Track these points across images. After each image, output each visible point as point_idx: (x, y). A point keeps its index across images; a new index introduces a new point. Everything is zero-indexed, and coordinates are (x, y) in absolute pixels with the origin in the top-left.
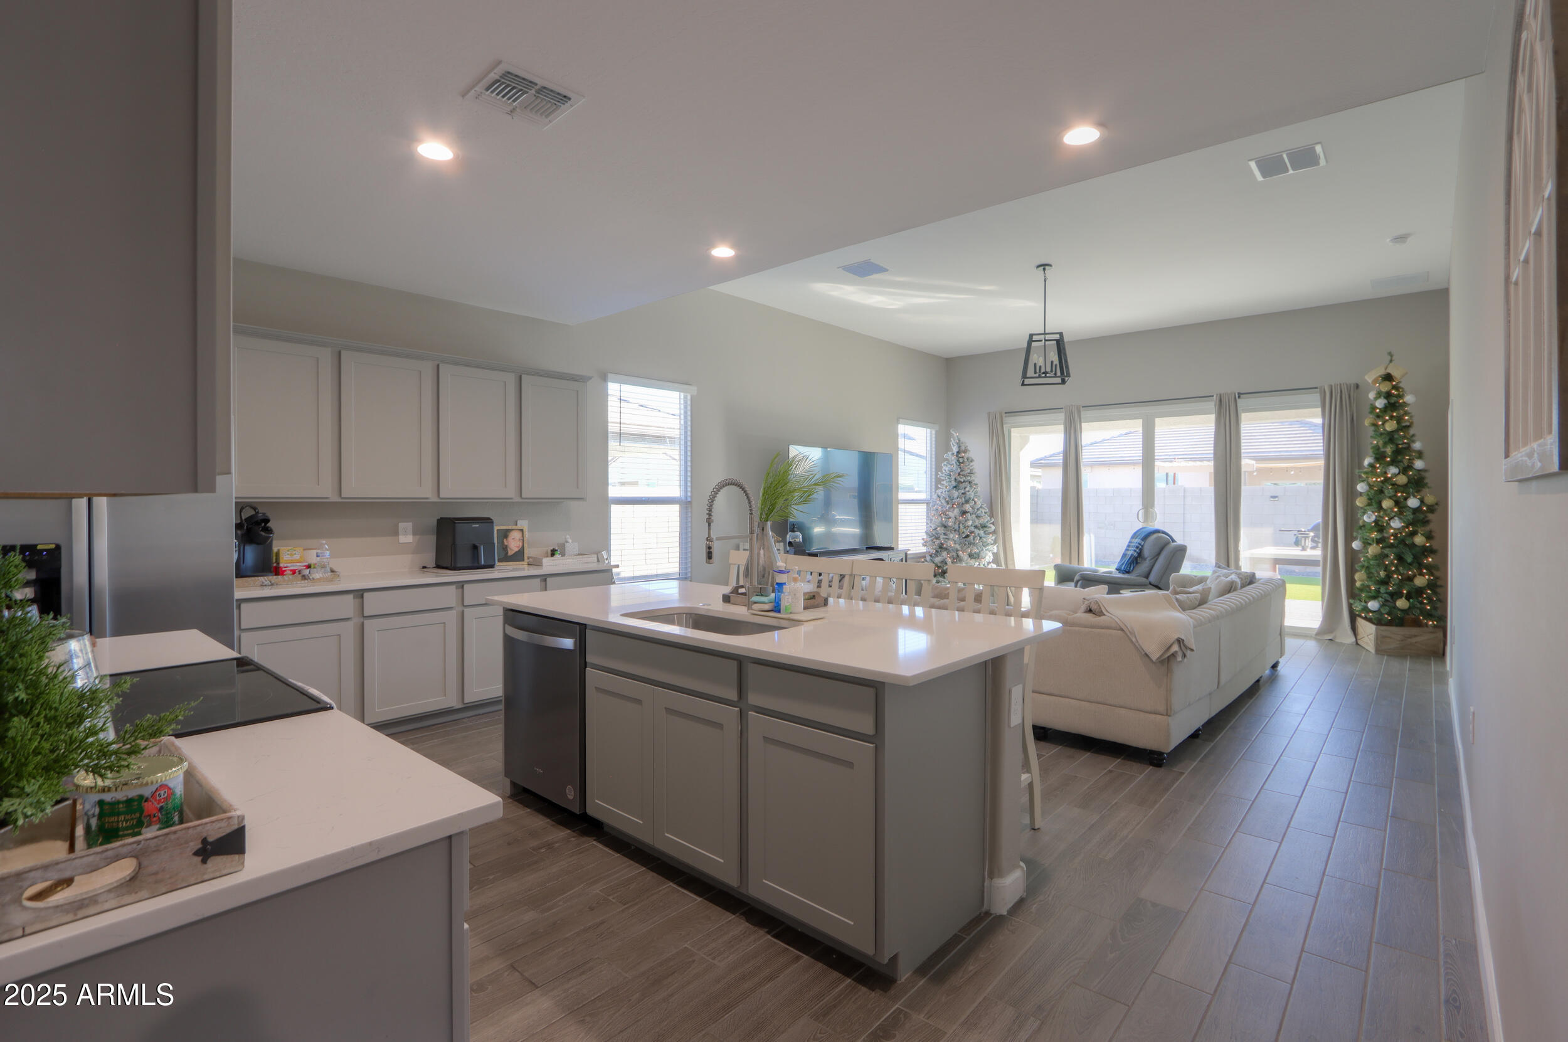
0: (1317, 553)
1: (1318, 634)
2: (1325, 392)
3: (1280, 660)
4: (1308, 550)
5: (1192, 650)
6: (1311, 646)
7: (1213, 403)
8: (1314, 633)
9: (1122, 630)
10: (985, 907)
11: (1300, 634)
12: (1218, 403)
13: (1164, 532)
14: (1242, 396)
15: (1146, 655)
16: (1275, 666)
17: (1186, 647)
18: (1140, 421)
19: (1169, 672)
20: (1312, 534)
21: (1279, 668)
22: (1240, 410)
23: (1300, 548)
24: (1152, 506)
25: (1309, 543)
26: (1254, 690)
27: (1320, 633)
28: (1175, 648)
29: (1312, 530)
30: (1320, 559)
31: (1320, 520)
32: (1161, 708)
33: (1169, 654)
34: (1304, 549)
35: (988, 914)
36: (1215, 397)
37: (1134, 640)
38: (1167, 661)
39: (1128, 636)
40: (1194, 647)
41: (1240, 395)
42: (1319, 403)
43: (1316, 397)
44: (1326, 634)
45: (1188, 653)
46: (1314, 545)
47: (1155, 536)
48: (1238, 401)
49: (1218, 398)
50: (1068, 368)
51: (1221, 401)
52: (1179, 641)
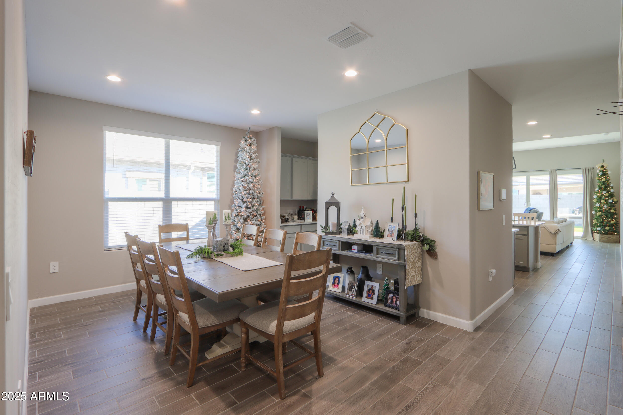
0: (581, 215)
2: (583, 170)
3: (573, 242)
4: (577, 214)
5: (561, 232)
6: (580, 241)
7: (549, 172)
9: (545, 228)
10: (536, 267)
11: (578, 238)
12: (550, 172)
13: (536, 209)
14: (558, 170)
15: (551, 233)
16: (572, 243)
17: (560, 231)
18: (526, 177)
19: (556, 236)
20: (578, 210)
21: (573, 244)
22: (557, 174)
23: (575, 214)
24: (529, 201)
25: (577, 213)
26: (568, 247)
27: (582, 238)
28: (558, 231)
29: (578, 208)
30: (582, 217)
31: (582, 206)
32: (554, 244)
33: (556, 232)
34: (576, 214)
35: (536, 268)
36: (549, 170)
37: (548, 230)
38: (556, 234)
39: (546, 229)
40: (561, 231)
41: (557, 170)
42: (582, 173)
43: (581, 171)
44: (584, 238)
45: (560, 232)
46: (579, 213)
47: (533, 210)
48: (557, 171)
49: (551, 170)
50: (515, 166)
51: (551, 171)
52: (559, 229)
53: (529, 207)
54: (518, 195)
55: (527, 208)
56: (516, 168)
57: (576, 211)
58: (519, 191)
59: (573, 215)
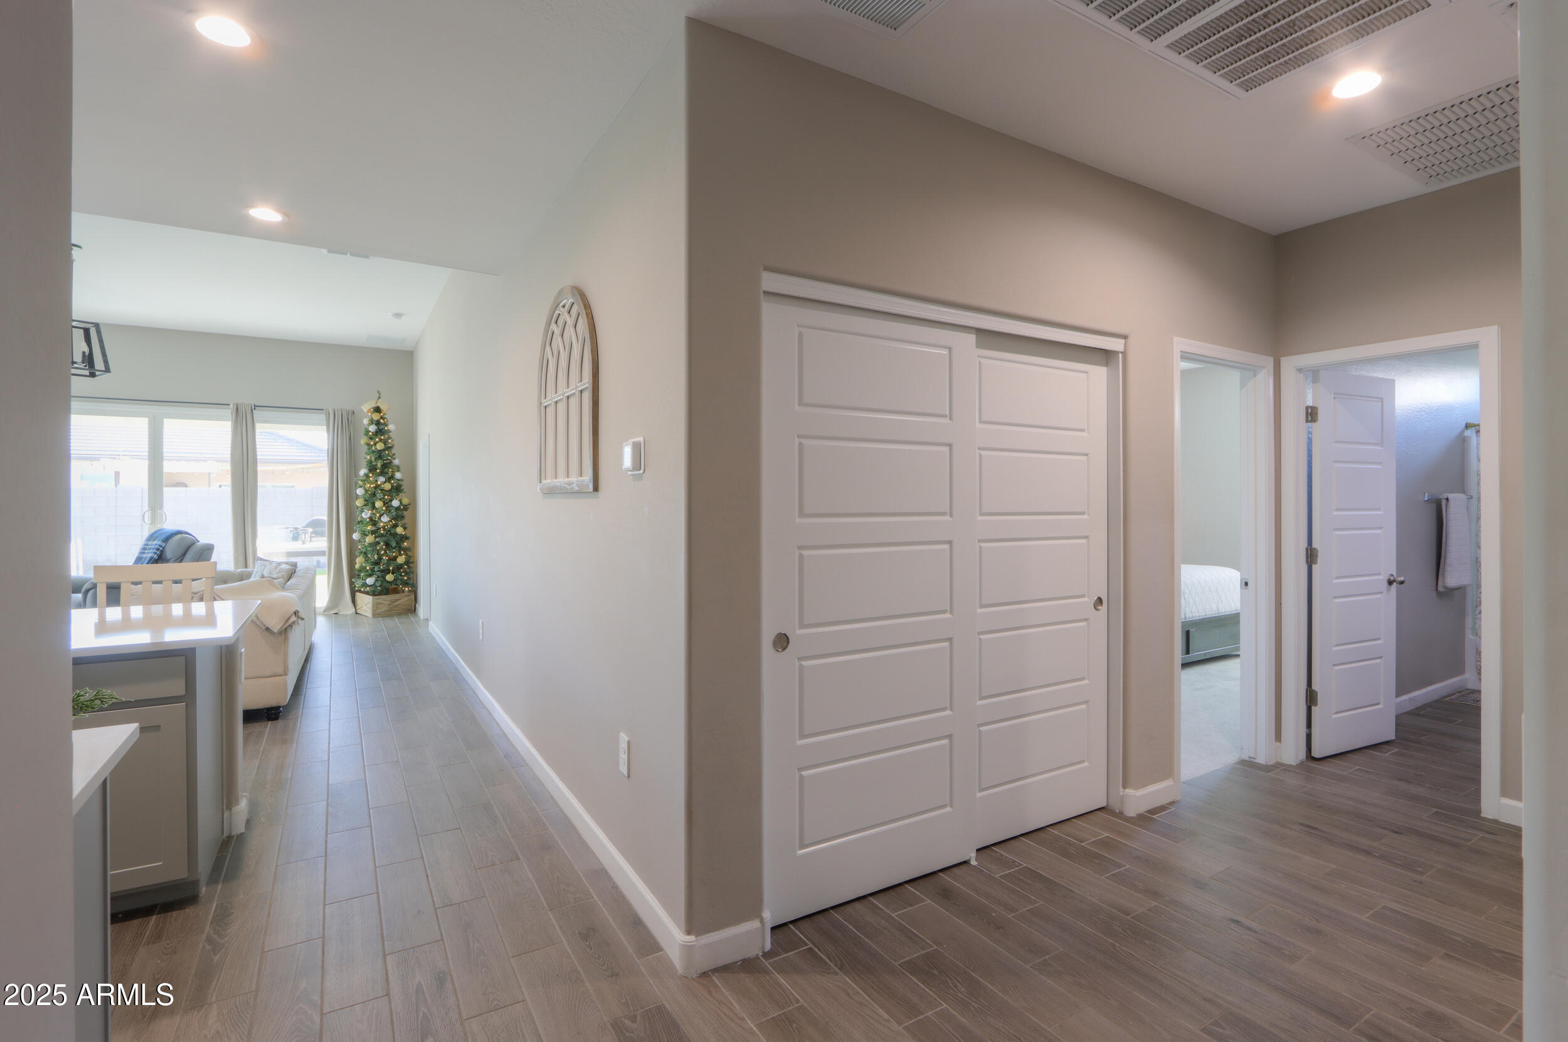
0: (320, 545)
1: (325, 611)
2: (329, 414)
4: (309, 543)
7: (230, 411)
8: (322, 610)
12: (235, 412)
13: (186, 533)
14: (259, 409)
15: (267, 629)
17: (299, 618)
18: (146, 419)
19: (286, 639)
22: (256, 420)
23: (301, 542)
24: (161, 507)
27: (328, 610)
28: (292, 618)
29: (312, 525)
30: (326, 549)
31: (321, 518)
33: (286, 625)
34: (304, 543)
36: (231, 406)
38: (286, 630)
41: (257, 406)
42: (325, 422)
43: (322, 417)
44: (333, 610)
45: (300, 622)
47: (179, 536)
48: (254, 411)
49: (235, 407)
50: (106, 362)
51: (237, 409)
52: (296, 613)
53: (159, 527)
54: (116, 486)
55: (153, 531)
56: (107, 370)
57: (305, 533)
58: (117, 474)
59: (297, 546)
